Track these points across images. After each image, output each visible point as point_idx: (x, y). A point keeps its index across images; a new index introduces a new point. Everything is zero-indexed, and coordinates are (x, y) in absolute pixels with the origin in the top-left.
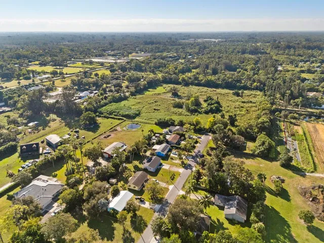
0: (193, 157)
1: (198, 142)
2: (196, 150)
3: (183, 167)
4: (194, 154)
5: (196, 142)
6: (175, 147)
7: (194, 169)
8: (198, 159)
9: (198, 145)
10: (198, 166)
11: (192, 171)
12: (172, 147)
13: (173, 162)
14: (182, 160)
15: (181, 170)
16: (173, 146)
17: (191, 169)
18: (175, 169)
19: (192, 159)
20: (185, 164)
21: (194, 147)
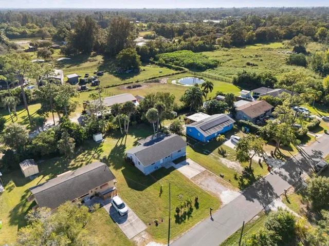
0: (290, 165)
1: (321, 129)
2: (308, 148)
3: (242, 187)
4: (296, 156)
5: (316, 128)
6: (248, 126)
7: (278, 205)
8: (305, 176)
9: (320, 135)
10: (296, 198)
11: (268, 212)
12: (240, 125)
13: (221, 164)
14: (247, 164)
15: (229, 195)
16: (243, 125)
17: (267, 202)
18: (211, 185)
19: (283, 171)
20: (253, 180)
21: (304, 139)
